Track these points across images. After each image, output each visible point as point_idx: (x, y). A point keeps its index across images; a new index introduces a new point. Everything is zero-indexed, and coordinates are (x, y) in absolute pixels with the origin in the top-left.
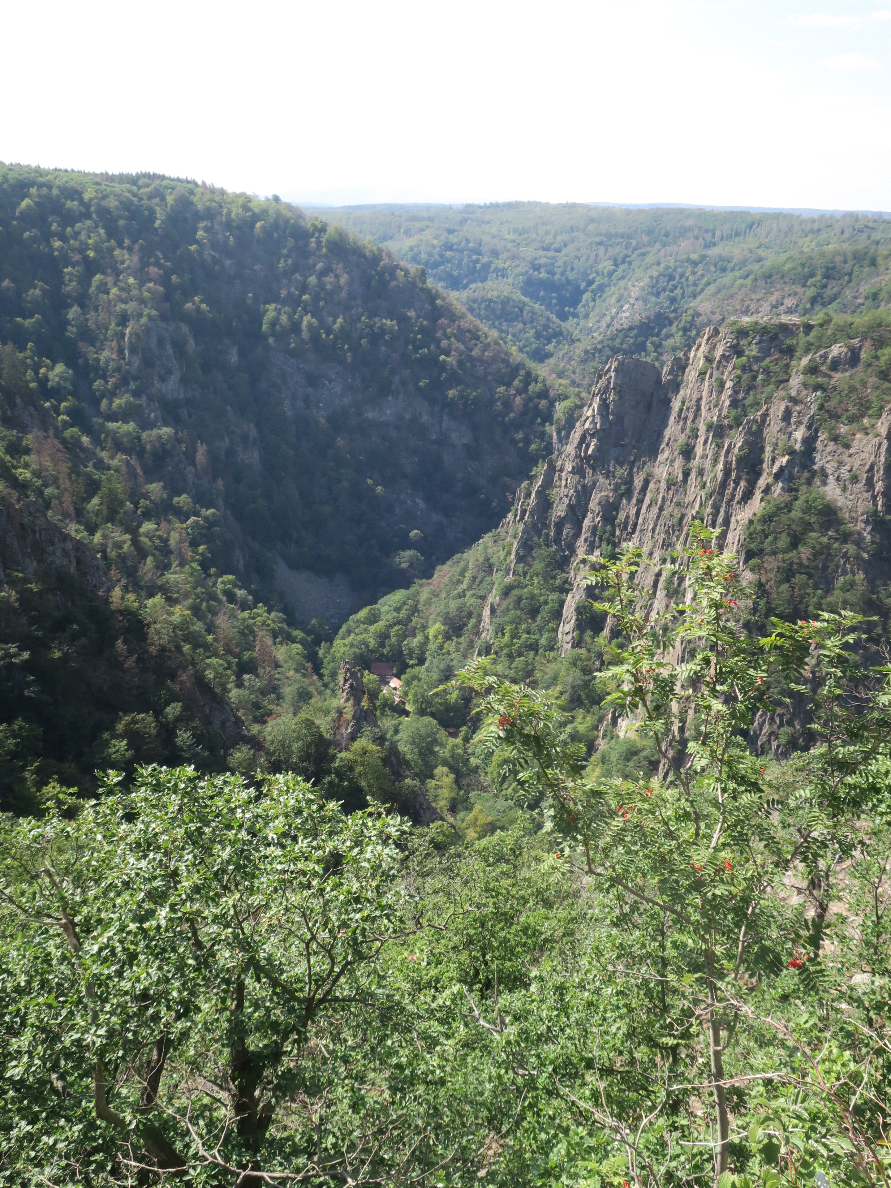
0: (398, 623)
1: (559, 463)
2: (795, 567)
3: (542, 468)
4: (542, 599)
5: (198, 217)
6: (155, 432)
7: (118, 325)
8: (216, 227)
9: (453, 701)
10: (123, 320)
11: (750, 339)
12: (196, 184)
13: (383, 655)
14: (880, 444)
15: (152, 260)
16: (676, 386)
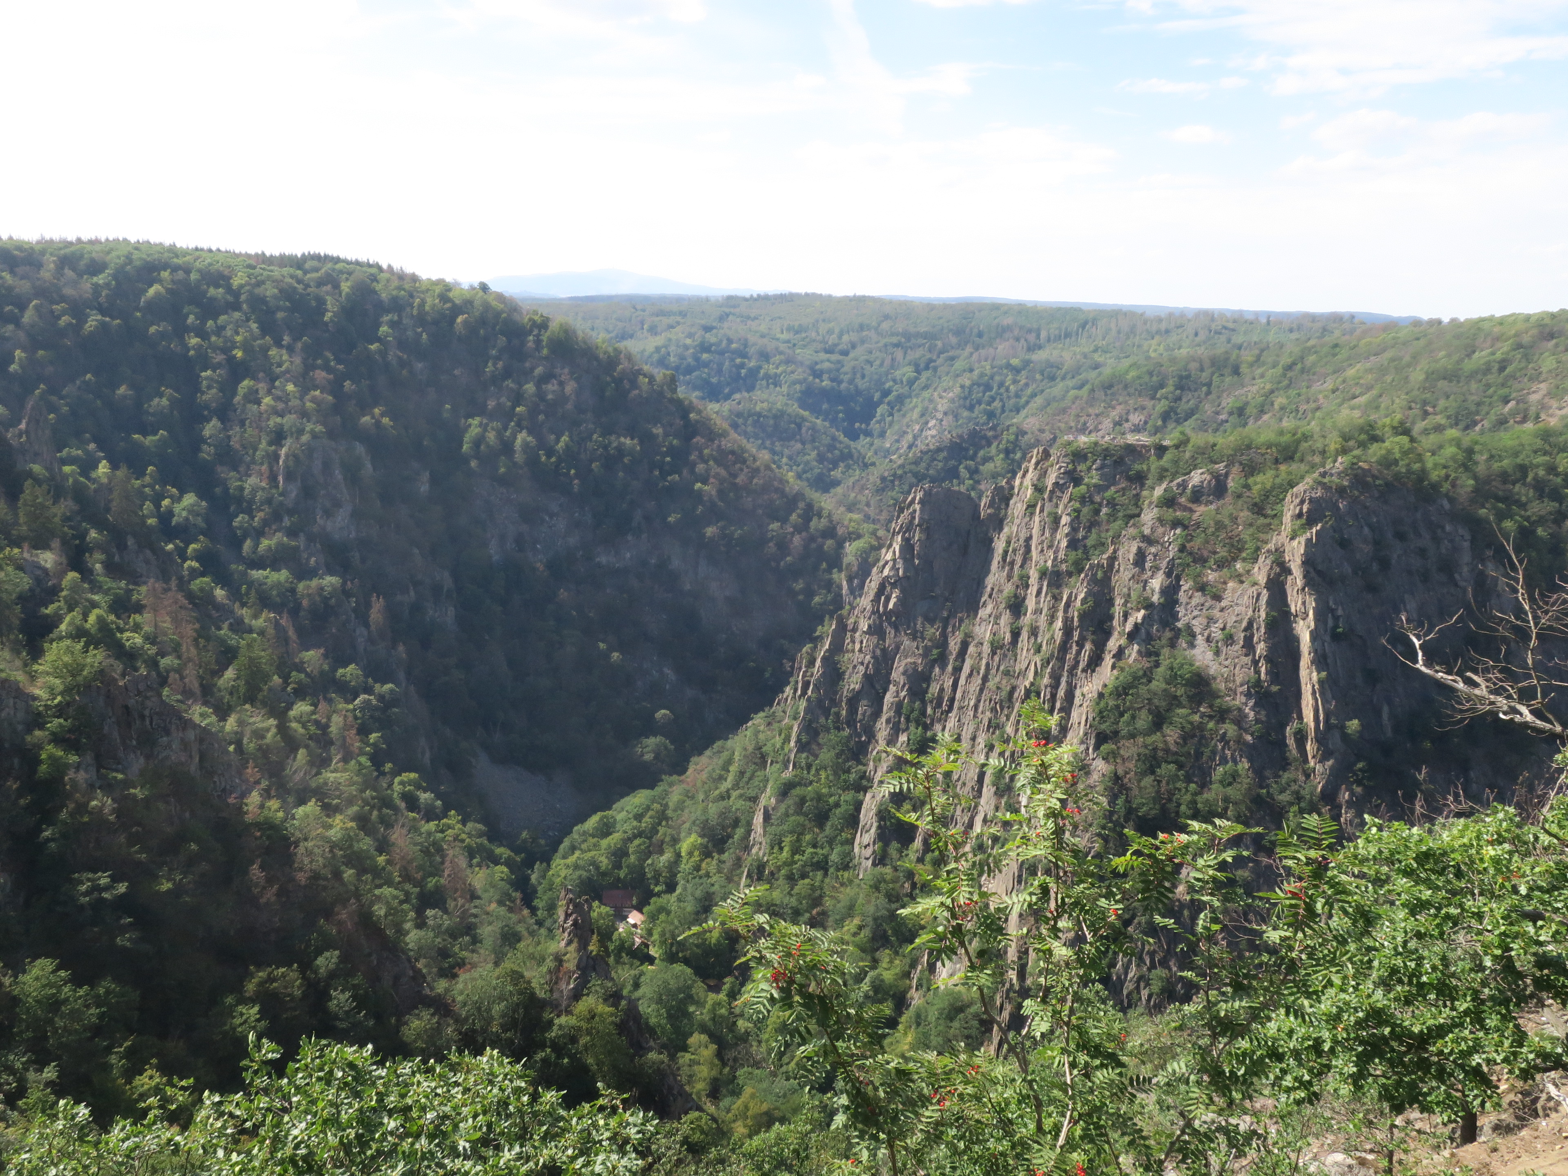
0: (640, 835)
1: (851, 620)
2: (1160, 754)
3: (829, 627)
4: (832, 800)
5: (381, 308)
6: (314, 583)
7: (270, 444)
8: (405, 321)
9: (713, 941)
10: (278, 437)
11: (1089, 463)
12: (379, 268)
13: (619, 879)
14: (1259, 595)
15: (319, 362)
16: (998, 522)
